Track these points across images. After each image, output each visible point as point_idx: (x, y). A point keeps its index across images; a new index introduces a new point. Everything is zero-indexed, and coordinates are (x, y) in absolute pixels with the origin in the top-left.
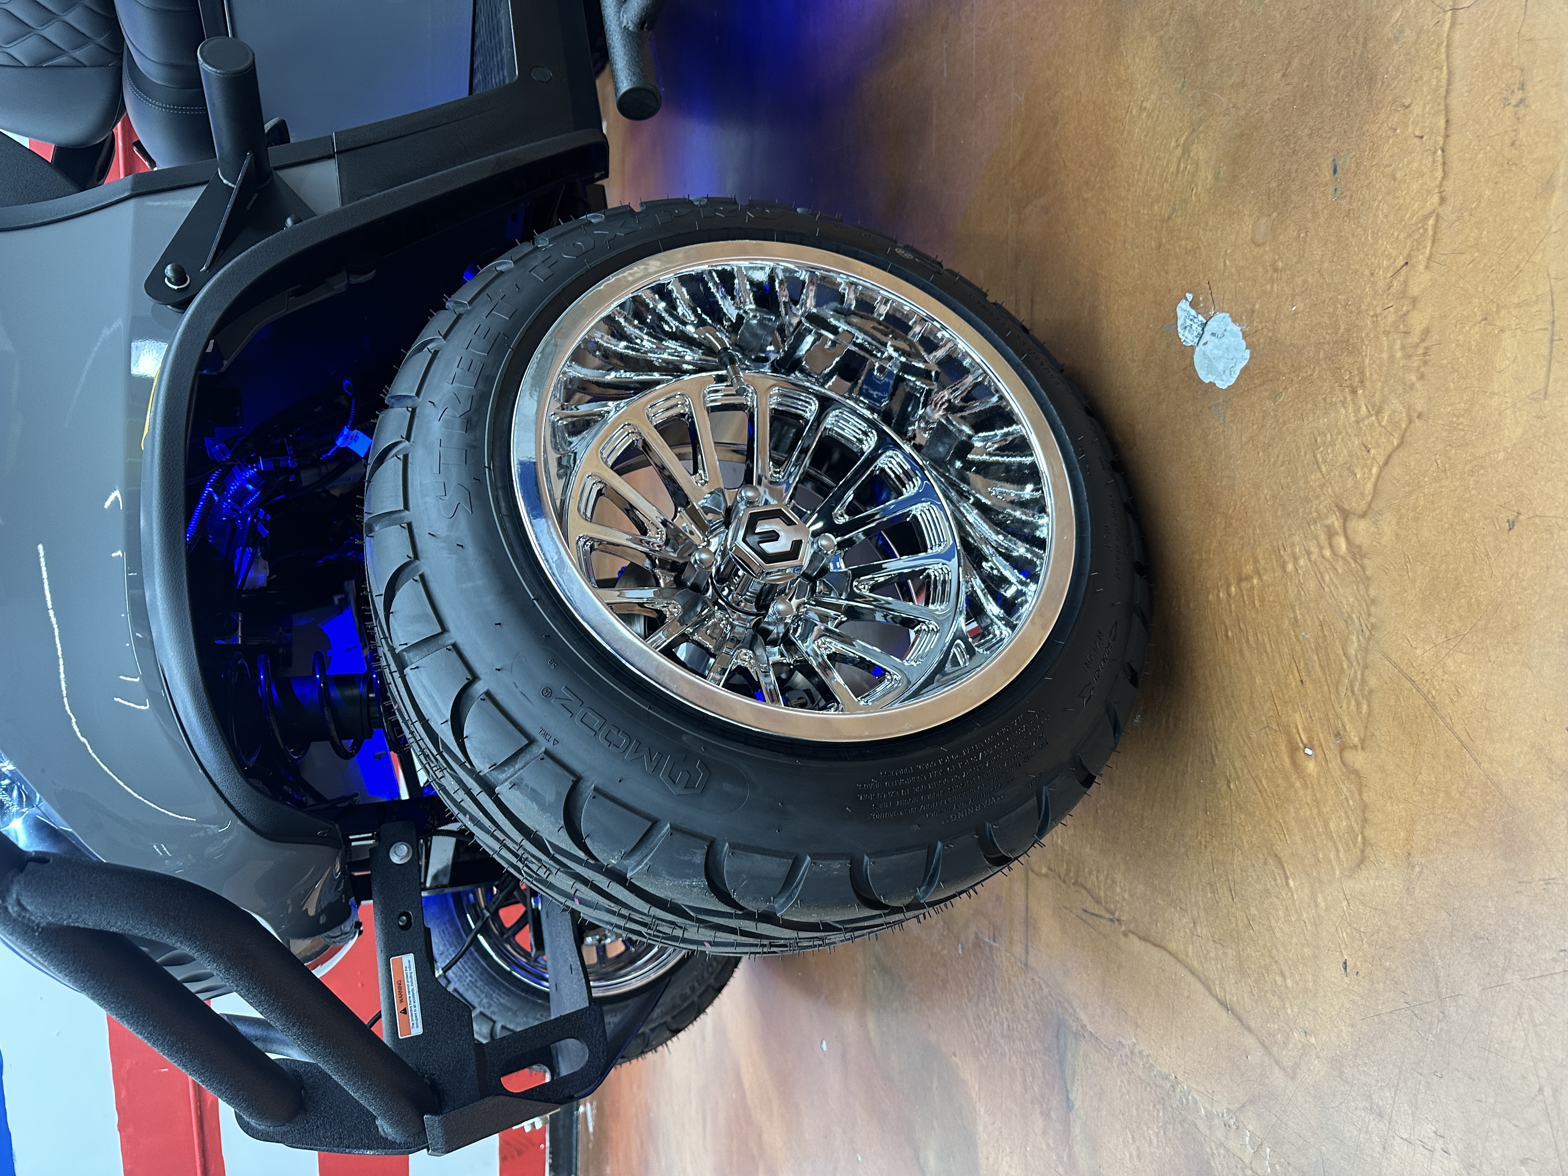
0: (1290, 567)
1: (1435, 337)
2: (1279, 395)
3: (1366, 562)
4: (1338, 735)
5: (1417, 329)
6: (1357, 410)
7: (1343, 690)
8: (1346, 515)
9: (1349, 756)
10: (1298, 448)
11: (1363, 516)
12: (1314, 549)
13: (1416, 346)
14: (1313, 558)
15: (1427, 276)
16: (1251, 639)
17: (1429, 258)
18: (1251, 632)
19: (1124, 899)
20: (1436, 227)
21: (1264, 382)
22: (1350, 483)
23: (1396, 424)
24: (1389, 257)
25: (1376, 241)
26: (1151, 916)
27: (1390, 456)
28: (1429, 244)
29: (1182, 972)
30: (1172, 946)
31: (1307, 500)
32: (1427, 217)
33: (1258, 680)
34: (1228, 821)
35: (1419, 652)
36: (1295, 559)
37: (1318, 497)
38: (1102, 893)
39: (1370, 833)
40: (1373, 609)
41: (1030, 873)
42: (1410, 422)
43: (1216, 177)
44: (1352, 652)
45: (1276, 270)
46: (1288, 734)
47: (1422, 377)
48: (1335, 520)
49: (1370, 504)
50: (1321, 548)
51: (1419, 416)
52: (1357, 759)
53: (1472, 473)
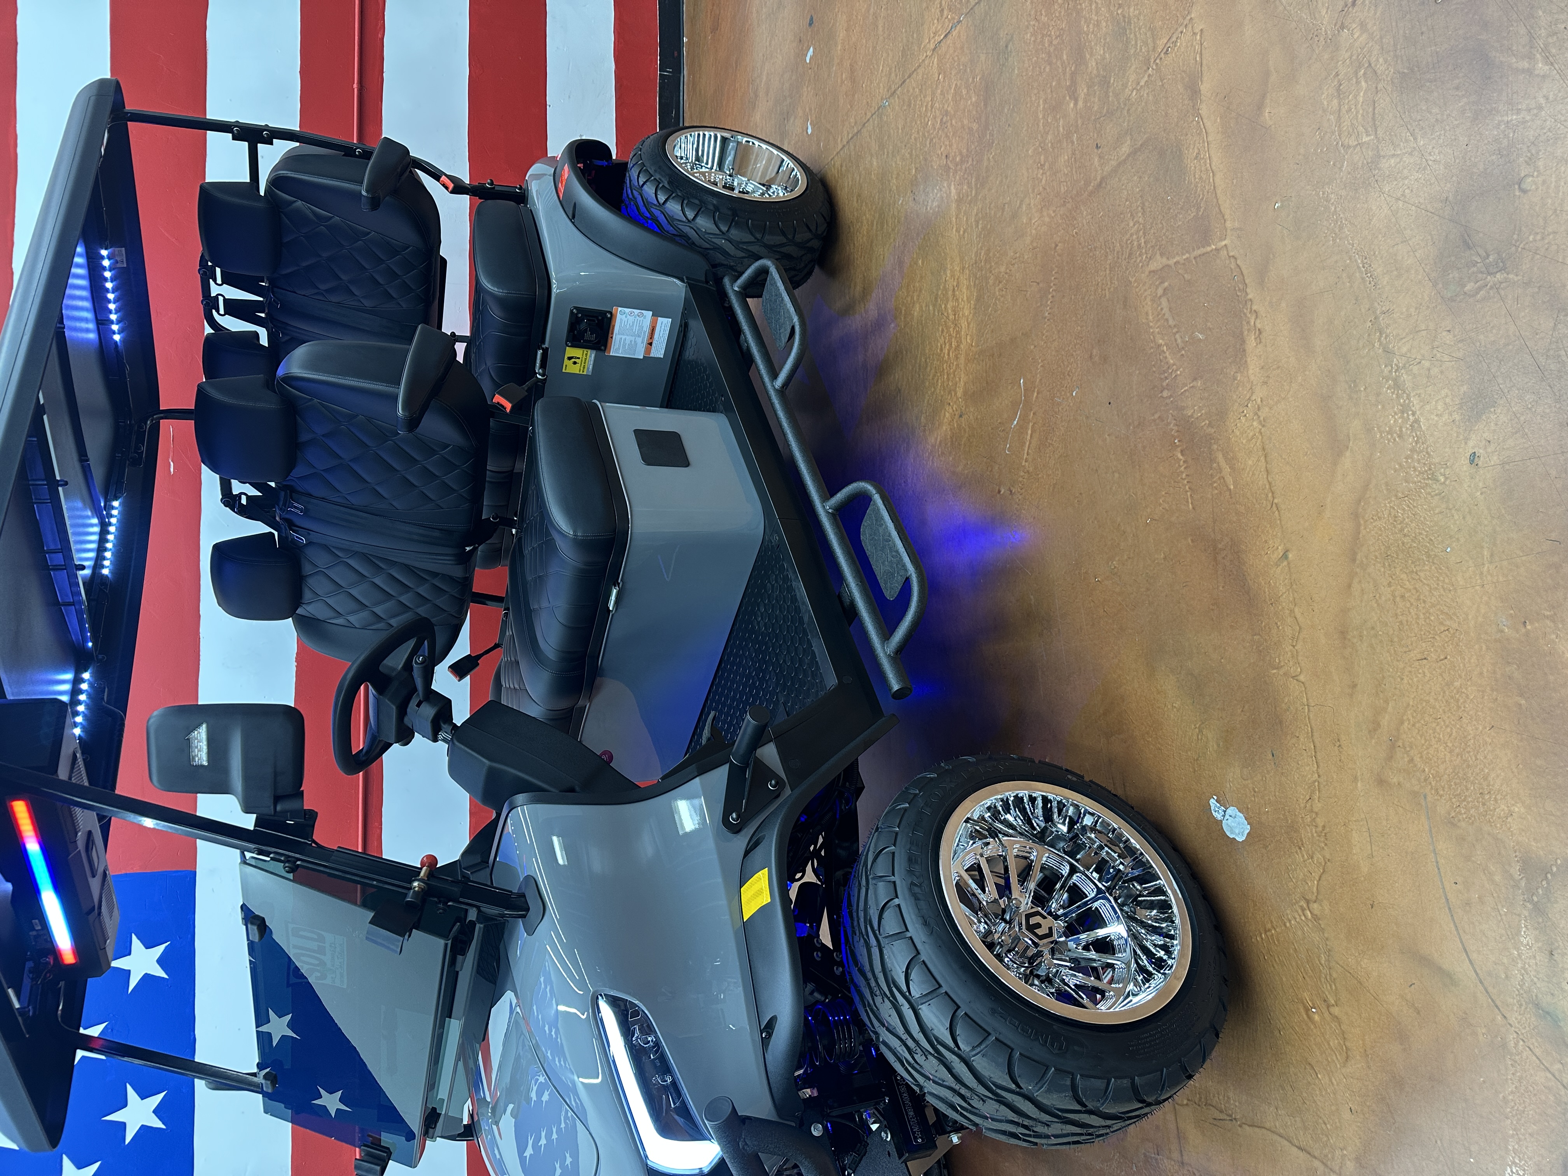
0: (1288, 925)
1: (1327, 830)
2: (1268, 847)
3: (1320, 922)
4: (1325, 1001)
5: (1321, 824)
6: (1303, 856)
7: (1323, 980)
8: (1308, 902)
9: (1332, 1010)
10: (1281, 871)
11: (1315, 902)
12: (1297, 916)
13: (1321, 832)
14: (1298, 920)
15: (1319, 805)
16: (1277, 959)
17: (1319, 798)
18: (1276, 956)
19: (1236, 1106)
20: (1318, 786)
21: (1259, 841)
22: (1307, 888)
23: (1320, 863)
24: (1303, 794)
25: (1296, 787)
26: (1253, 1111)
27: (1320, 877)
28: (1317, 792)
29: (1276, 1137)
30: (1268, 1125)
31: (1289, 894)
32: (1315, 781)
33: (1284, 979)
34: (1283, 1051)
35: (1350, 960)
36: (1290, 921)
37: (1294, 893)
38: (1223, 1106)
39: (1348, 1044)
40: (1328, 943)
41: (1176, 1105)
42: (1326, 863)
43: (1218, 745)
44: (1323, 962)
45: (1255, 792)
46: (1303, 1003)
47: (1326, 845)
48: (1303, 903)
49: (1317, 897)
50: (1300, 916)
51: (1329, 860)
52: (1336, 1011)
53: (1353, 885)
